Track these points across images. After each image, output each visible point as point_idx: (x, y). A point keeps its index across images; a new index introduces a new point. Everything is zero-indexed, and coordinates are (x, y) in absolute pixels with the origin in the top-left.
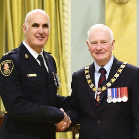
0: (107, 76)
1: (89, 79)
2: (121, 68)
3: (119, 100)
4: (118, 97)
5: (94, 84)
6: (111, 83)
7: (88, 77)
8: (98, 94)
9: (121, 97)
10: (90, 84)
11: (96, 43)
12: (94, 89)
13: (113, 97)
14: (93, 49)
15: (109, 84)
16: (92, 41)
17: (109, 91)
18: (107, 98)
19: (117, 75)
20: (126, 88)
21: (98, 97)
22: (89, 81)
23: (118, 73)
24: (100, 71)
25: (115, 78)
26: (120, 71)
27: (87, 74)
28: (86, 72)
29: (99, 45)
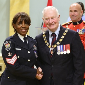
0: (57, 37)
1: (46, 40)
2: (65, 33)
3: (65, 53)
4: (64, 51)
5: (49, 43)
6: (60, 42)
7: (45, 39)
8: (52, 49)
9: (66, 51)
10: (47, 43)
11: (48, 19)
12: (49, 47)
13: (61, 51)
14: (47, 23)
15: (58, 43)
16: (46, 18)
17: (59, 47)
18: (57, 52)
19: (63, 37)
20: (69, 45)
21: (52, 51)
22: (46, 42)
23: (64, 36)
24: (52, 35)
25: (62, 39)
26: (65, 34)
27: (45, 37)
28: (44, 36)
29: (50, 20)
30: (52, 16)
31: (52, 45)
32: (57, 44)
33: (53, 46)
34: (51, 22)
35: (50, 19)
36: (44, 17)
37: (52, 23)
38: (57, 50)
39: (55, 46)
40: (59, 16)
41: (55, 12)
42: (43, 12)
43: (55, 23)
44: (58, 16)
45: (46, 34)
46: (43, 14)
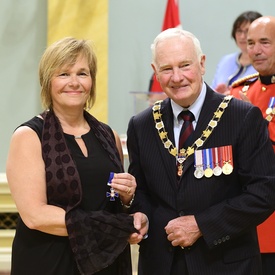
30: (182, 58)
31: (180, 148)
32: (195, 147)
33: (183, 151)
34: (177, 78)
35: (176, 69)
36: (157, 62)
37: (182, 81)
38: (194, 163)
39: (190, 151)
40: (204, 58)
41: (190, 47)
42: (153, 46)
43: (191, 81)
44: (200, 60)
45: (162, 111)
46: (154, 53)
